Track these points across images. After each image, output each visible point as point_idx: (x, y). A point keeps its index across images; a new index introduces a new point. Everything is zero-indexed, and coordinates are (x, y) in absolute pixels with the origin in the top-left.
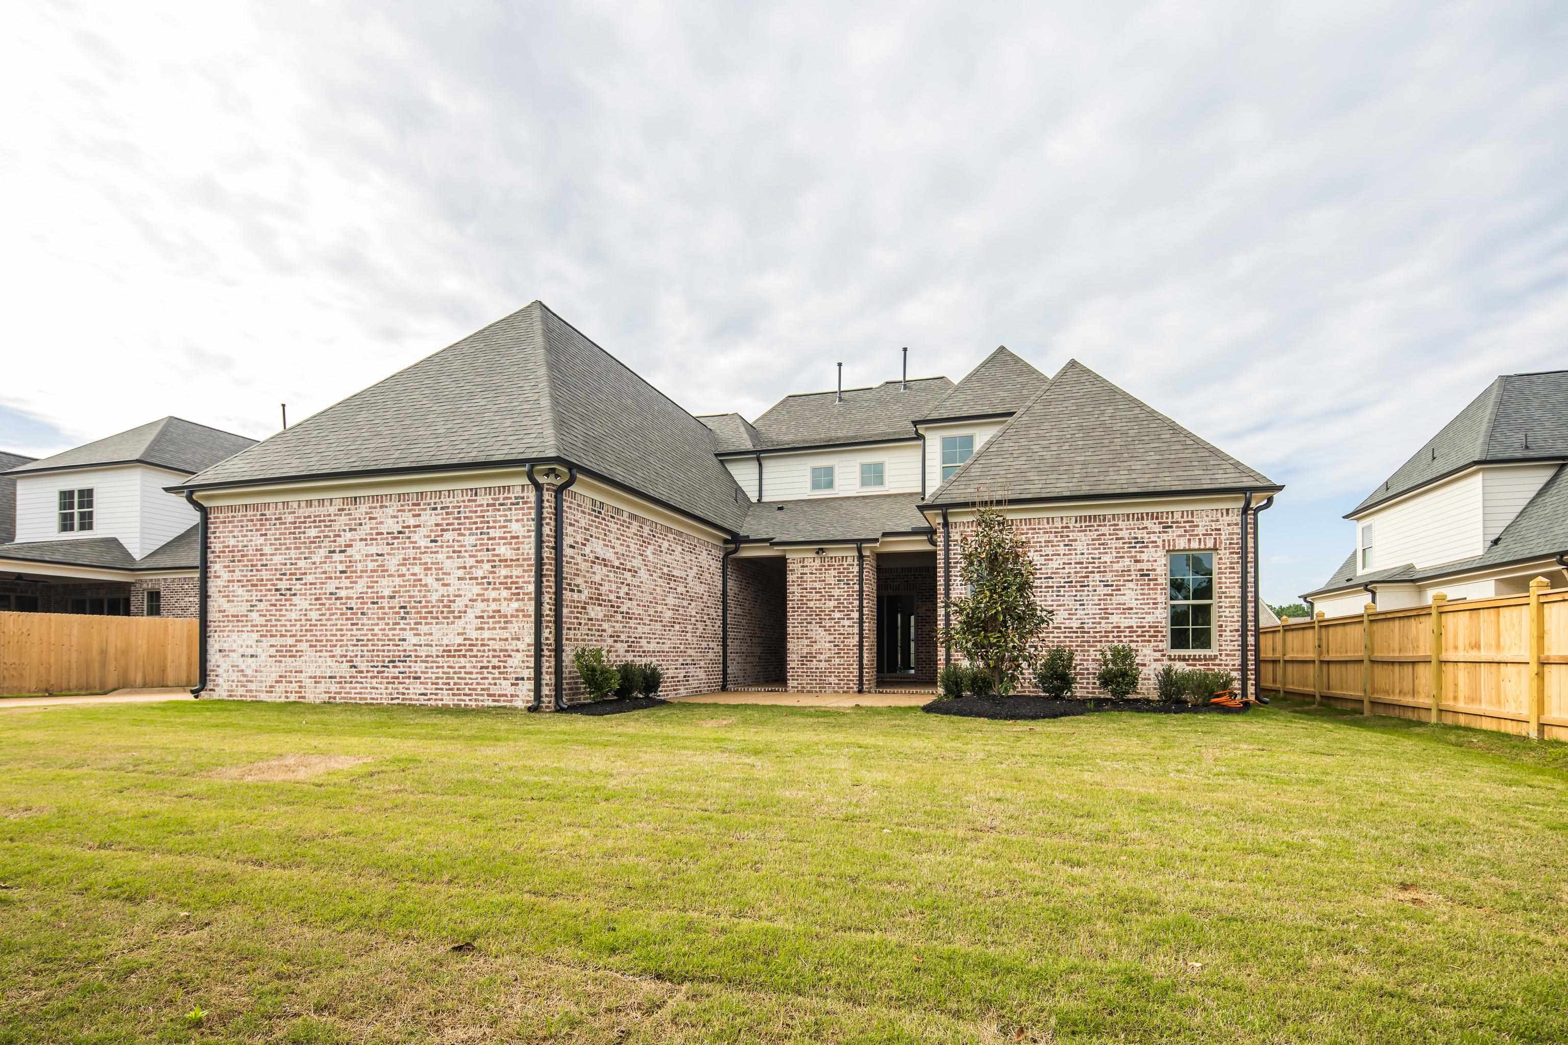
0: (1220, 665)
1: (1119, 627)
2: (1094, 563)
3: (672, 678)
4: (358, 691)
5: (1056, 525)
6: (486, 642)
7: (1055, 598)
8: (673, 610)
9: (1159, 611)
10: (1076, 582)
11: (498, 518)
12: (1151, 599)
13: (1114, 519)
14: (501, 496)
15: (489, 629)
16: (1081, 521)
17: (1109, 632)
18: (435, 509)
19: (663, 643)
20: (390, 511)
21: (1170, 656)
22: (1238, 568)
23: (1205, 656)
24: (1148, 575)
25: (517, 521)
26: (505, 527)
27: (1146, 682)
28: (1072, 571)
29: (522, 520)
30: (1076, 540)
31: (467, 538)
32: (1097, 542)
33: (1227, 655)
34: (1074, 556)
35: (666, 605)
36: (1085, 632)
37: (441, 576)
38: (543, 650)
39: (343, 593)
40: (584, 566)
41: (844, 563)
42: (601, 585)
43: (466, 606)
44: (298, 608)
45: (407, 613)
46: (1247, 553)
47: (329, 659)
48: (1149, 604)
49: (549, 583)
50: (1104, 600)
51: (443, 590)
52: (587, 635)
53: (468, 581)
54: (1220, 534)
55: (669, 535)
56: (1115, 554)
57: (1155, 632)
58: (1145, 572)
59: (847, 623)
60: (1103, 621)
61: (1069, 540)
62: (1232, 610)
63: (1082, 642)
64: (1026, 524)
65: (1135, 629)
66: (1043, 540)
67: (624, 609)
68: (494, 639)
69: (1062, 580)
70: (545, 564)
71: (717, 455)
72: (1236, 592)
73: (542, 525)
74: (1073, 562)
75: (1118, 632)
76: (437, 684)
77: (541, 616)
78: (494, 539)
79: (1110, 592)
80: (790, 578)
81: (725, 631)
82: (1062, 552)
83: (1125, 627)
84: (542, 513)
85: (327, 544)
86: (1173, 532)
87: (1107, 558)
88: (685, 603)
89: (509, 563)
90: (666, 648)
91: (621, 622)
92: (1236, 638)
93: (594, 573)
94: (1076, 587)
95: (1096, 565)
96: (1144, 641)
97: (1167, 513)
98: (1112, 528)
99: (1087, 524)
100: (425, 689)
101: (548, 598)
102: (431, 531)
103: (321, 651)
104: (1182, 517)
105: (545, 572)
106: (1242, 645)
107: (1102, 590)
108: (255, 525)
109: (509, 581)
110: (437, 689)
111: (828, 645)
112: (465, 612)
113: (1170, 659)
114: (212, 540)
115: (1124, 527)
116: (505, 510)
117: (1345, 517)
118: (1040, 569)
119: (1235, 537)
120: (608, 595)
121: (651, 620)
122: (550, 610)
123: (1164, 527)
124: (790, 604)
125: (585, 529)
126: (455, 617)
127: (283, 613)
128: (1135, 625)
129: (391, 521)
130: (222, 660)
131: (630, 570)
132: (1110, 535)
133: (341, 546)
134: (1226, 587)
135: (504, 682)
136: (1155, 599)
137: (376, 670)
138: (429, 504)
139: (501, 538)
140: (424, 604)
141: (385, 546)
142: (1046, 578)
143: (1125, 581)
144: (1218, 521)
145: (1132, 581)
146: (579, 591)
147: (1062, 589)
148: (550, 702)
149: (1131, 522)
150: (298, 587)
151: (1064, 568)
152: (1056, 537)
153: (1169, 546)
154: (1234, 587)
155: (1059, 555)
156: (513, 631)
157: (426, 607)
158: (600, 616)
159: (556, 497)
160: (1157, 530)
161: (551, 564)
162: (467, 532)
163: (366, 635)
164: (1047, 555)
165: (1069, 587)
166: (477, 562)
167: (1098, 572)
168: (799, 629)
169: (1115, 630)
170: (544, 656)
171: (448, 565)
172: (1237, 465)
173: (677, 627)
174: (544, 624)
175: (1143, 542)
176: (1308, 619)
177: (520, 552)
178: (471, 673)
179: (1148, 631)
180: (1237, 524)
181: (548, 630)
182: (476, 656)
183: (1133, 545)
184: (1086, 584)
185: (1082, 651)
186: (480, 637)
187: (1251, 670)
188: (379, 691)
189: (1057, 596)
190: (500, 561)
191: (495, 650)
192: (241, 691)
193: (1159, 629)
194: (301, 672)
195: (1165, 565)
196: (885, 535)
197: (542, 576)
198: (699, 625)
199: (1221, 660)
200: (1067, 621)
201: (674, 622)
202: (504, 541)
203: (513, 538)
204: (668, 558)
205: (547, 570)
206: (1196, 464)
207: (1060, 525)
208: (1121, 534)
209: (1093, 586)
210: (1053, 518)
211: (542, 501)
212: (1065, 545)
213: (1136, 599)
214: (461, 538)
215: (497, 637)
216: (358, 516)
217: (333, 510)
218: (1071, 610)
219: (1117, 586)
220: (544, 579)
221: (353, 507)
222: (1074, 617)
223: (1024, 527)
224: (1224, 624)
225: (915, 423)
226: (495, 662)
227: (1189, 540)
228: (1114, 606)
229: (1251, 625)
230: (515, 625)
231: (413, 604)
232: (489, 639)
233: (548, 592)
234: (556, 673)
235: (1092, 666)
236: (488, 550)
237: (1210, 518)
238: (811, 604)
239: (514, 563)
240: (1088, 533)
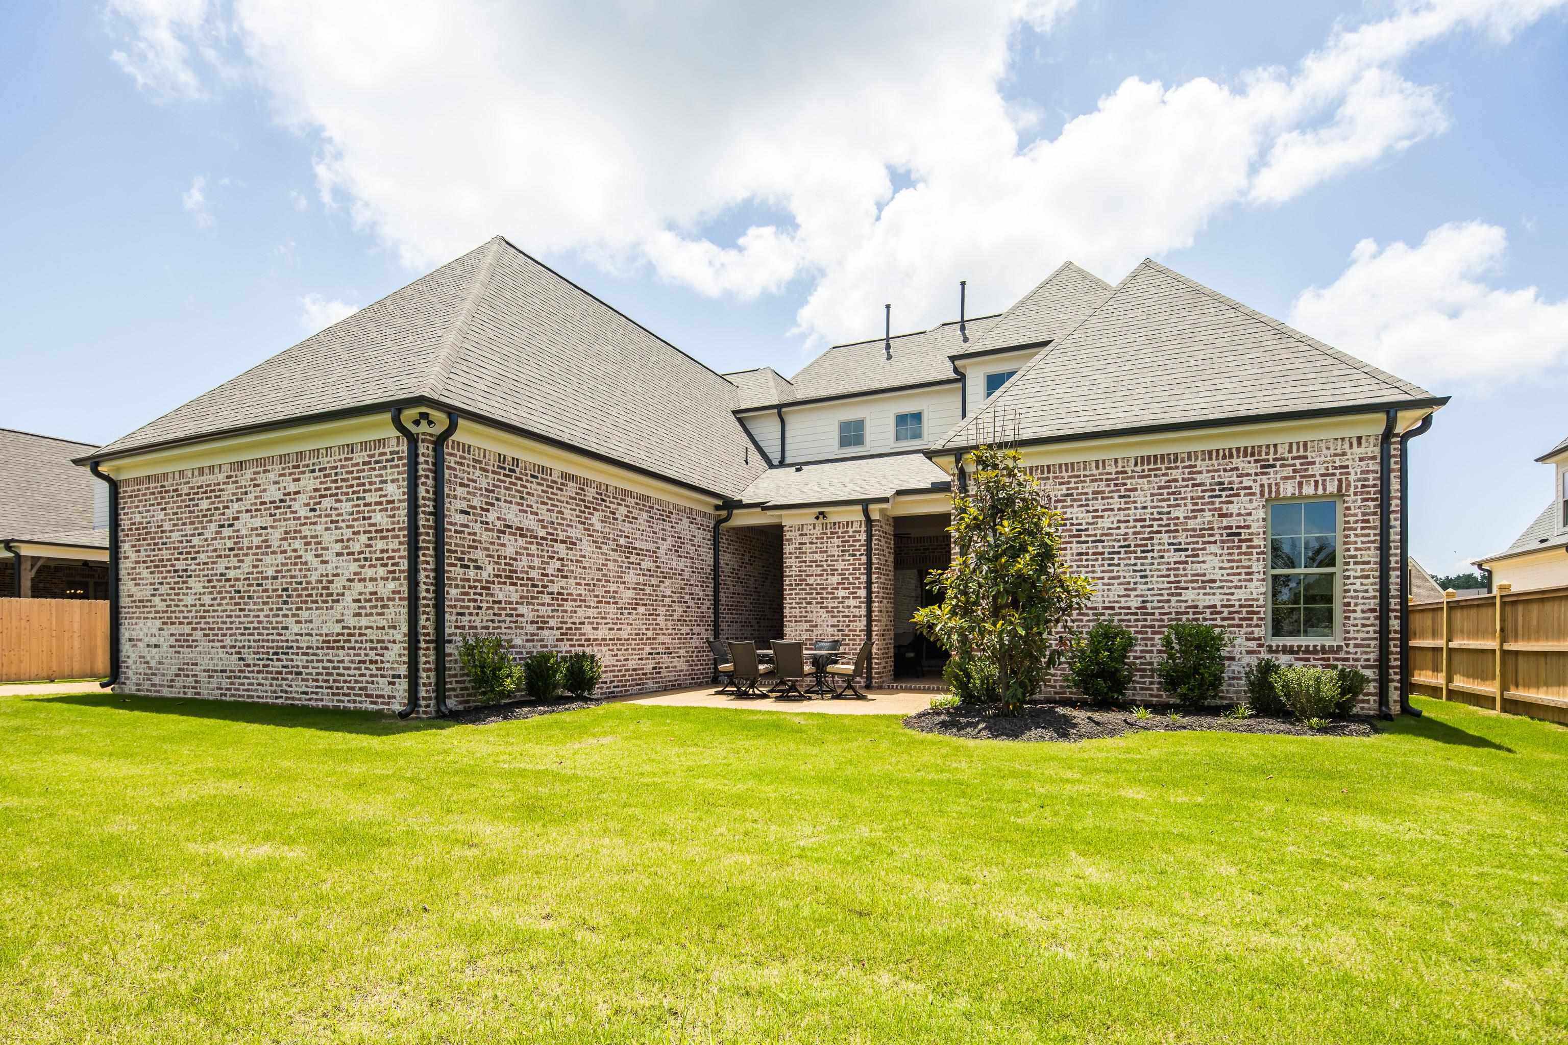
0: (1347, 659)
1: (1196, 607)
2: (1161, 519)
3: (634, 670)
4: (246, 687)
5: (1108, 469)
6: (363, 631)
7: (1106, 568)
8: (635, 589)
9: (1255, 583)
10: (1136, 546)
11: (374, 479)
12: (1244, 567)
13: (1189, 459)
14: (377, 452)
15: (366, 615)
16: (1142, 464)
17: (1182, 613)
18: (313, 471)
19: (619, 629)
20: (272, 476)
21: (1270, 646)
22: (1375, 521)
23: (1323, 647)
24: (1239, 534)
25: (393, 481)
26: (381, 489)
27: (1235, 682)
28: (1130, 531)
29: (398, 480)
30: (1135, 490)
31: (344, 504)
32: (1165, 491)
33: (1356, 646)
34: (1133, 511)
35: (624, 583)
36: (1148, 614)
37: (320, 552)
38: (419, 641)
39: (231, 574)
40: (485, 537)
41: (850, 529)
42: (516, 560)
43: (344, 587)
44: (193, 591)
45: (289, 596)
46: (1389, 498)
47: (220, 650)
48: (1239, 574)
49: (427, 558)
50: (1175, 569)
51: (322, 569)
52: (493, 621)
53: (345, 557)
54: (1348, 473)
55: (629, 499)
56: (1190, 507)
57: (1248, 613)
58: (1234, 530)
59: (852, 602)
60: (1174, 599)
61: (1127, 490)
62: (1365, 581)
63: (1143, 627)
64: (1067, 471)
65: (1219, 609)
66: (1090, 490)
67: (555, 588)
68: (371, 628)
69: (1116, 544)
70: (421, 534)
71: (734, 412)
72: (1372, 555)
73: (416, 486)
74: (1131, 518)
75: (1194, 613)
76: (317, 681)
77: (417, 598)
78: (369, 504)
79: (1183, 559)
80: (787, 549)
81: (716, 612)
82: (1116, 507)
83: (1205, 607)
84: (417, 471)
85: (216, 517)
86: (1276, 473)
87: (1180, 513)
88: (654, 581)
89: (385, 534)
90: (624, 634)
91: (549, 605)
92: (1372, 621)
93: (504, 545)
94: (1135, 552)
95: (1164, 523)
96: (1233, 626)
97: (1268, 446)
98: (1187, 470)
99: (1152, 466)
100: (307, 686)
101: (425, 577)
102: (311, 498)
103: (213, 641)
104: (1290, 451)
105: (421, 544)
106: (1380, 632)
107: (1172, 557)
108: (156, 499)
109: (385, 555)
110: (317, 687)
111: (830, 629)
112: (343, 595)
113: (1270, 650)
114: (122, 517)
115: (1204, 469)
116: (380, 469)
117: (1537, 460)
118: (1087, 530)
119: (1371, 476)
120: (527, 572)
121: (599, 602)
122: (427, 591)
123: (1262, 467)
124: (787, 581)
125: (487, 490)
126: (333, 601)
127: (181, 597)
128: (1219, 604)
129: (273, 487)
130: (131, 650)
131: (562, 542)
132: (1184, 480)
133: (228, 519)
134: (1356, 549)
135: (381, 680)
136: (1249, 567)
137: (261, 663)
138: (308, 466)
139: (377, 503)
140: (304, 585)
141: (268, 518)
142: (1093, 542)
143: (1204, 543)
144: (1344, 454)
145: (1215, 542)
146: (478, 568)
147: (1116, 556)
148: (428, 706)
149: (1214, 461)
150: (193, 567)
151: (1119, 528)
152: (1109, 486)
153: (1270, 492)
154: (1369, 549)
155: (1112, 510)
156: (389, 617)
157: (306, 589)
158: (515, 597)
159: (434, 450)
160: (1253, 471)
161: (428, 534)
162: (344, 498)
163: (252, 622)
164: (1096, 511)
165: (1126, 552)
166: (354, 533)
167: (1167, 532)
168: (798, 610)
169: (1191, 610)
170: (420, 649)
171: (328, 538)
172: (1373, 374)
173: (641, 609)
174: (421, 609)
175: (1232, 489)
176: (1483, 594)
177: (396, 519)
178: (349, 668)
179: (1238, 612)
180: (1374, 458)
181: (425, 616)
182: (354, 648)
183: (1217, 493)
184: (1150, 548)
185: (1143, 639)
186: (357, 625)
187: (1393, 667)
188: (264, 688)
189: (1109, 565)
190: (377, 531)
191: (372, 641)
192: (147, 685)
193: (1255, 609)
194: (196, 664)
195: (1264, 520)
196: (899, 493)
197: (417, 549)
198: (677, 606)
199: (1348, 653)
200: (1123, 599)
201: (637, 604)
202: (379, 507)
203: (389, 502)
204: (627, 528)
205: (424, 541)
206: (1313, 376)
207: (1114, 470)
208: (1199, 479)
209: (1159, 551)
210: (1104, 461)
211: (417, 456)
212: (1120, 497)
213: (1221, 568)
214: (338, 505)
215: (374, 625)
216: (243, 483)
217: (221, 477)
218: (1129, 583)
219: (1193, 550)
220: (420, 553)
221: (239, 473)
222: (1133, 593)
223: (1064, 474)
224: (1353, 601)
225: (953, 359)
226: (372, 655)
227: (1300, 484)
228: (1190, 578)
229: (1394, 603)
230: (392, 610)
231: (295, 586)
232: (367, 628)
233: (425, 570)
234: (437, 669)
235: (1156, 659)
236: (364, 518)
237: (1332, 451)
238: (811, 580)
239: (390, 534)
240: (1152, 479)
